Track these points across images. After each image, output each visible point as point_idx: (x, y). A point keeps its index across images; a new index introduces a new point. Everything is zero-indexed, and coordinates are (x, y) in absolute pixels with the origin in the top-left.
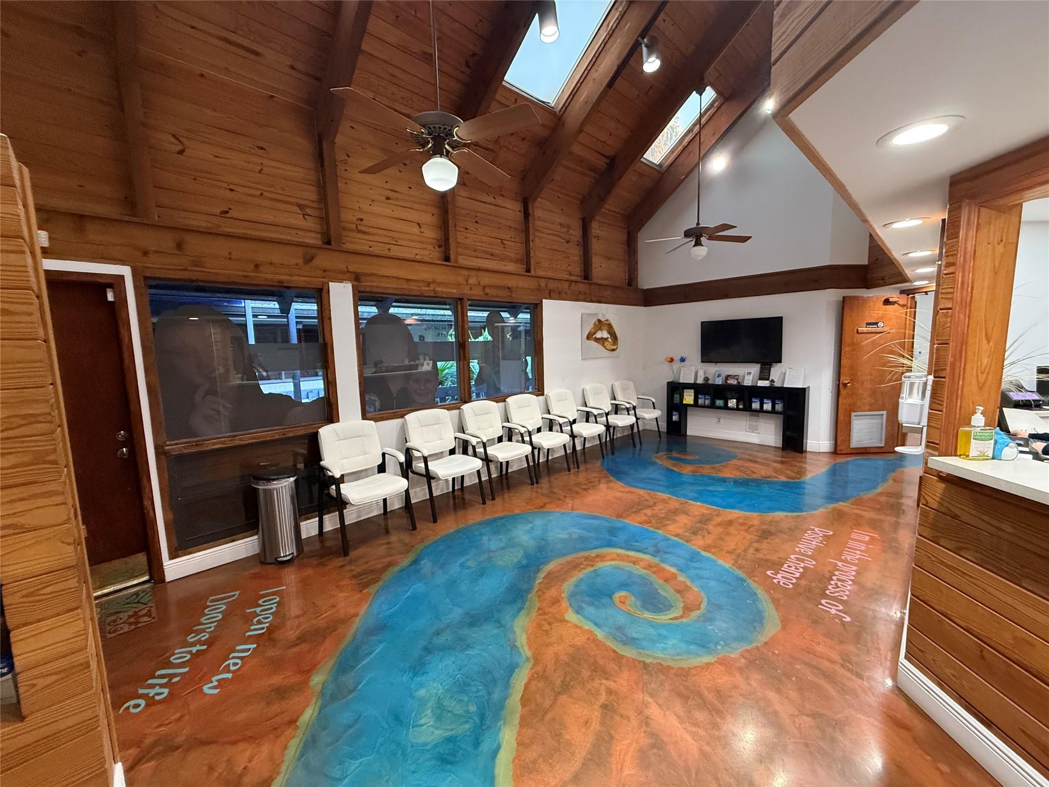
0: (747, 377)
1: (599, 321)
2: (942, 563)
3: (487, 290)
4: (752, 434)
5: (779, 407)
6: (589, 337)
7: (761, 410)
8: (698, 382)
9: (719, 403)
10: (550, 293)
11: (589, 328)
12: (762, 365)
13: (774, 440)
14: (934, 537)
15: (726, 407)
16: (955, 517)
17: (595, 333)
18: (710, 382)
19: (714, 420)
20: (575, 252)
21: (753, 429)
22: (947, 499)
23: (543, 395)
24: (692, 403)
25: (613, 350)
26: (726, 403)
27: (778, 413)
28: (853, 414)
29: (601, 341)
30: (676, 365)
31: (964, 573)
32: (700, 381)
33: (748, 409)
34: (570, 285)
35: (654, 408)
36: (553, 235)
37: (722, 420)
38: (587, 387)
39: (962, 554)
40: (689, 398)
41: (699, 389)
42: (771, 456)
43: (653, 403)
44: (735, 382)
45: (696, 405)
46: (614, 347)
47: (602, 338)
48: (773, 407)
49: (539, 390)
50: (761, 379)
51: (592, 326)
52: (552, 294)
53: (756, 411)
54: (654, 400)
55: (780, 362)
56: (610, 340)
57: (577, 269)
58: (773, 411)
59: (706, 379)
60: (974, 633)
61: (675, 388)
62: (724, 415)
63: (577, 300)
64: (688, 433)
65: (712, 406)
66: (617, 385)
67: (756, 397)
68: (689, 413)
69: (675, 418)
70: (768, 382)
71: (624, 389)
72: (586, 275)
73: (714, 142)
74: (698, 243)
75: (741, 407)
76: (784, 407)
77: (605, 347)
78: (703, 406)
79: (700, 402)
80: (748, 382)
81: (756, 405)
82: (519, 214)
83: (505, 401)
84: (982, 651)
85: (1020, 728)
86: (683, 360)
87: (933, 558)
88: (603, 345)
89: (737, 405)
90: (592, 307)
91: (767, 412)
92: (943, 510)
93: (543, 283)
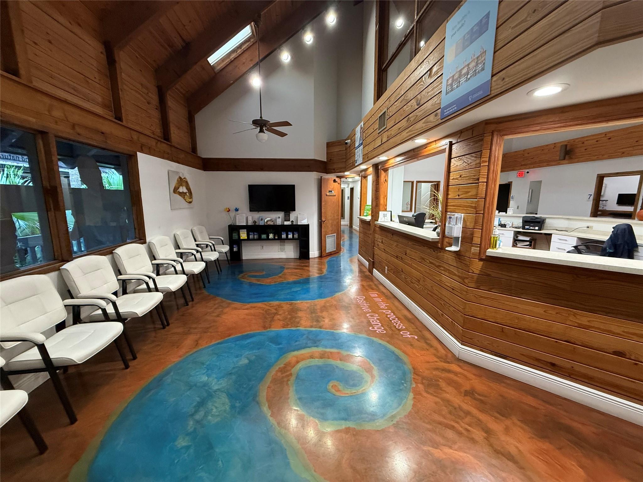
0: (278, 220)
1: (180, 178)
2: (481, 297)
3: (78, 129)
4: (282, 253)
5: (296, 236)
6: (175, 190)
7: (287, 238)
8: (249, 224)
9: (264, 236)
10: (141, 147)
11: (174, 184)
12: (285, 213)
13: (293, 255)
14: (478, 286)
15: (268, 239)
16: (489, 275)
17: (178, 188)
18: (257, 224)
19: (260, 247)
20: (156, 114)
21: (282, 250)
22: (484, 268)
23: (144, 242)
24: (246, 238)
25: (190, 202)
26: (268, 236)
27: (296, 239)
28: (327, 236)
29: (182, 194)
30: (232, 214)
31: (493, 299)
32: (250, 223)
33: (280, 238)
34: (157, 143)
35: (223, 244)
36: (137, 92)
37: (264, 247)
38: (178, 232)
39: (492, 291)
40: (243, 235)
41: (250, 229)
42: (292, 264)
43: (222, 241)
44: (272, 224)
45: (248, 239)
46: (190, 200)
47: (183, 193)
48: (293, 236)
49: (141, 238)
50: (285, 221)
51: (176, 181)
52: (143, 148)
53: (284, 239)
54: (222, 239)
55: (295, 210)
56: (187, 194)
57: (158, 131)
58: (293, 239)
59: (255, 222)
60: (499, 323)
61: (234, 229)
62: (265, 244)
63: (163, 158)
64: (243, 259)
65: (260, 239)
66: (196, 229)
67: (284, 231)
68: (243, 244)
69: (235, 249)
70: (289, 222)
71: (201, 233)
72: (166, 136)
73: (252, 66)
74: (261, 131)
75: (276, 238)
76: (299, 236)
77: (185, 200)
78: (254, 240)
79: (251, 237)
80: (279, 222)
81: (284, 236)
82: (102, 56)
83: (111, 253)
84: (502, 329)
85: (520, 354)
86: (237, 210)
87: (476, 296)
88: (184, 198)
89: (274, 237)
90: (174, 166)
91: (290, 239)
92: (483, 273)
93: (135, 137)
